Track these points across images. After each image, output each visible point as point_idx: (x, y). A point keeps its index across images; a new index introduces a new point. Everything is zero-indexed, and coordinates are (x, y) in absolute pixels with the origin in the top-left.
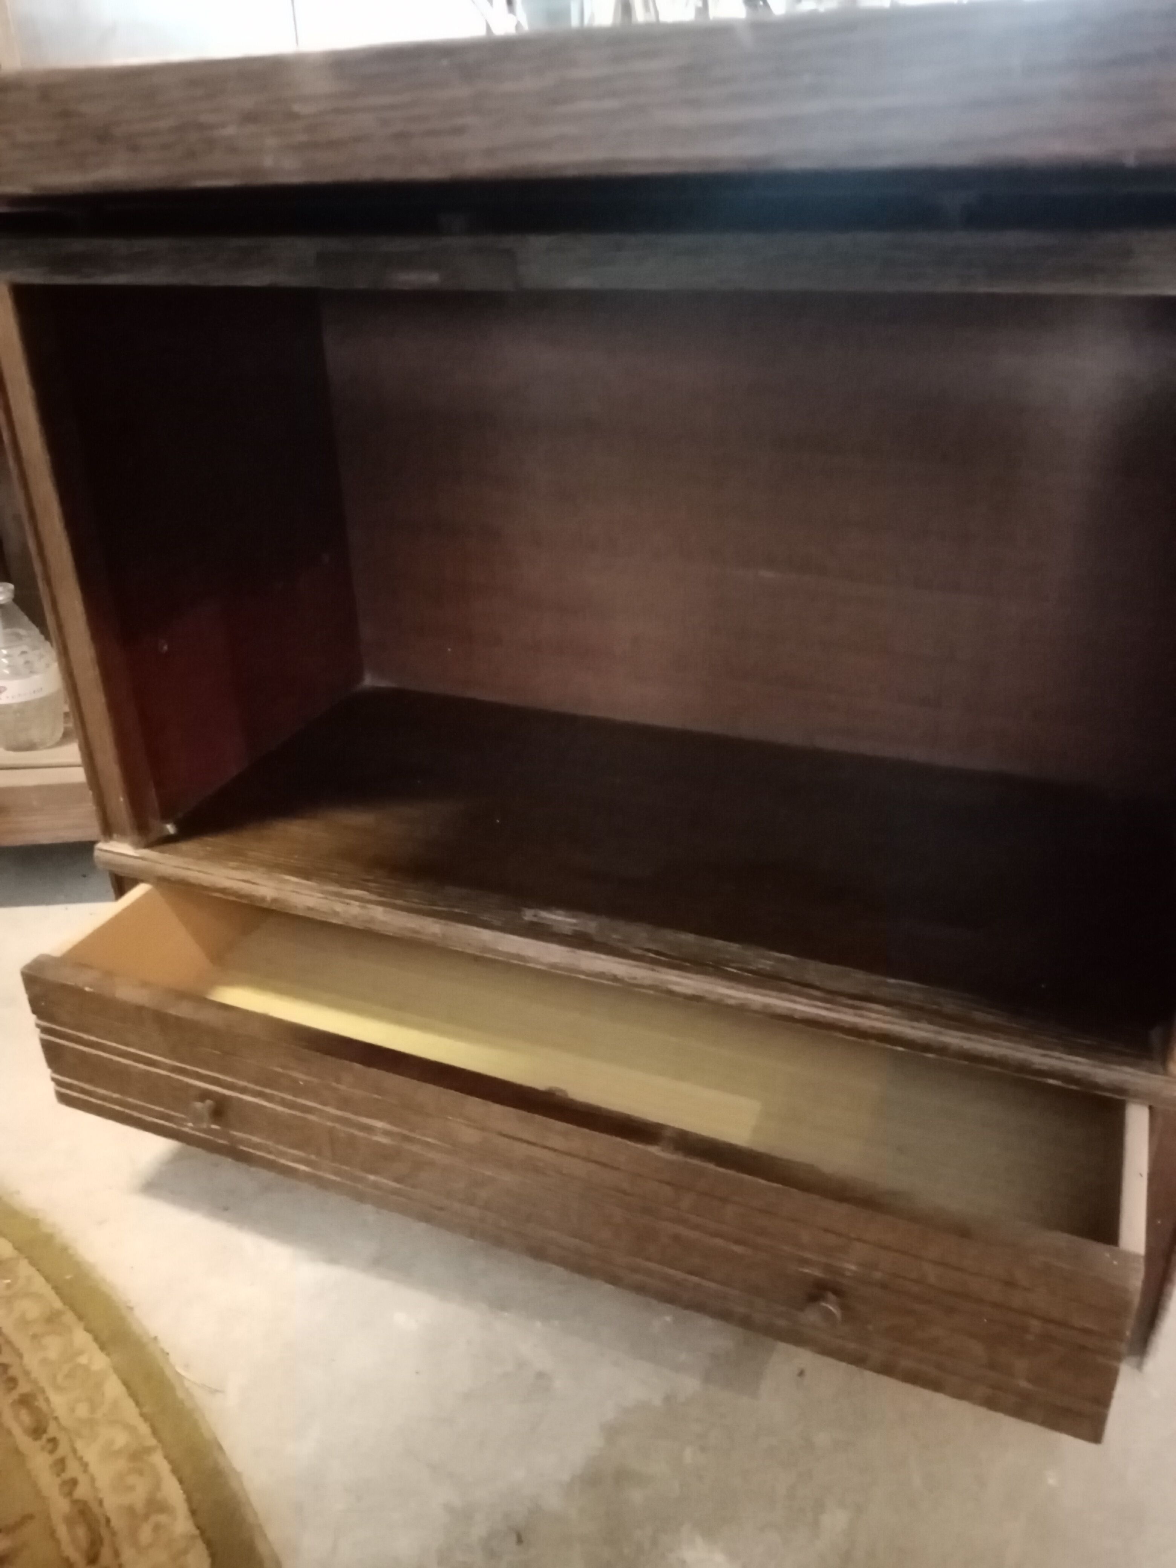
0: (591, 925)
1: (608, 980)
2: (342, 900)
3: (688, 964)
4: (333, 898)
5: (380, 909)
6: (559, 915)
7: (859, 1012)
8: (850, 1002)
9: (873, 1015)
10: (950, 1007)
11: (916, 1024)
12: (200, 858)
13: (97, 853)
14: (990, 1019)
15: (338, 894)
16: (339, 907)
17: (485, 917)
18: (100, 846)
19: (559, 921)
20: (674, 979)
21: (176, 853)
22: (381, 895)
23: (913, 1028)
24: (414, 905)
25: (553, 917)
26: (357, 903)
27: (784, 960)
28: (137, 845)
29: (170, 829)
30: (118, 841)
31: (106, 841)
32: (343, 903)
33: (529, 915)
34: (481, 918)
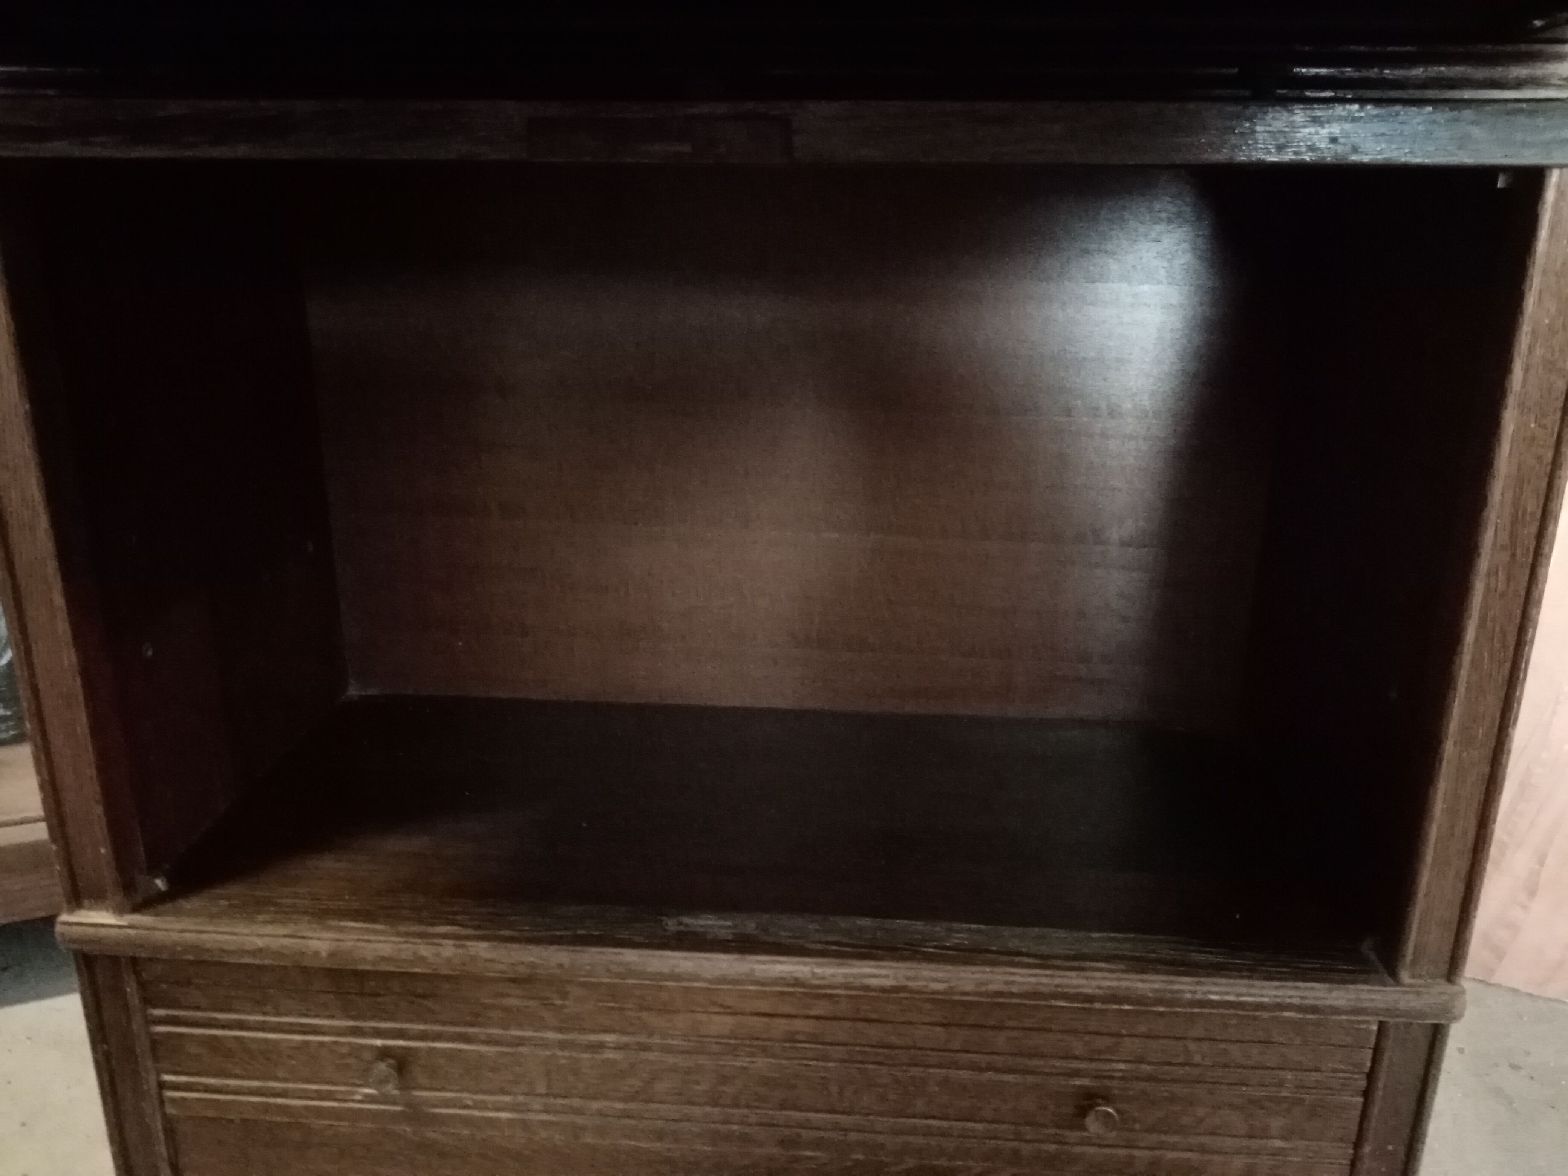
0: (750, 925)
1: (789, 985)
2: (430, 941)
3: (880, 952)
4: (419, 941)
5: (484, 945)
6: (709, 919)
7: (1082, 974)
8: (1067, 964)
9: (1098, 974)
10: (1165, 952)
11: (1145, 977)
12: (212, 917)
13: (58, 928)
14: (1212, 958)
15: (421, 935)
16: (425, 950)
17: (624, 935)
18: (64, 917)
19: (711, 926)
20: (867, 970)
21: (178, 913)
22: (478, 927)
23: (1143, 981)
24: (526, 934)
25: (702, 922)
26: (451, 942)
27: (978, 931)
28: (120, 911)
29: (160, 884)
30: (90, 908)
31: (71, 911)
32: (429, 944)
33: (671, 925)
34: (618, 936)
